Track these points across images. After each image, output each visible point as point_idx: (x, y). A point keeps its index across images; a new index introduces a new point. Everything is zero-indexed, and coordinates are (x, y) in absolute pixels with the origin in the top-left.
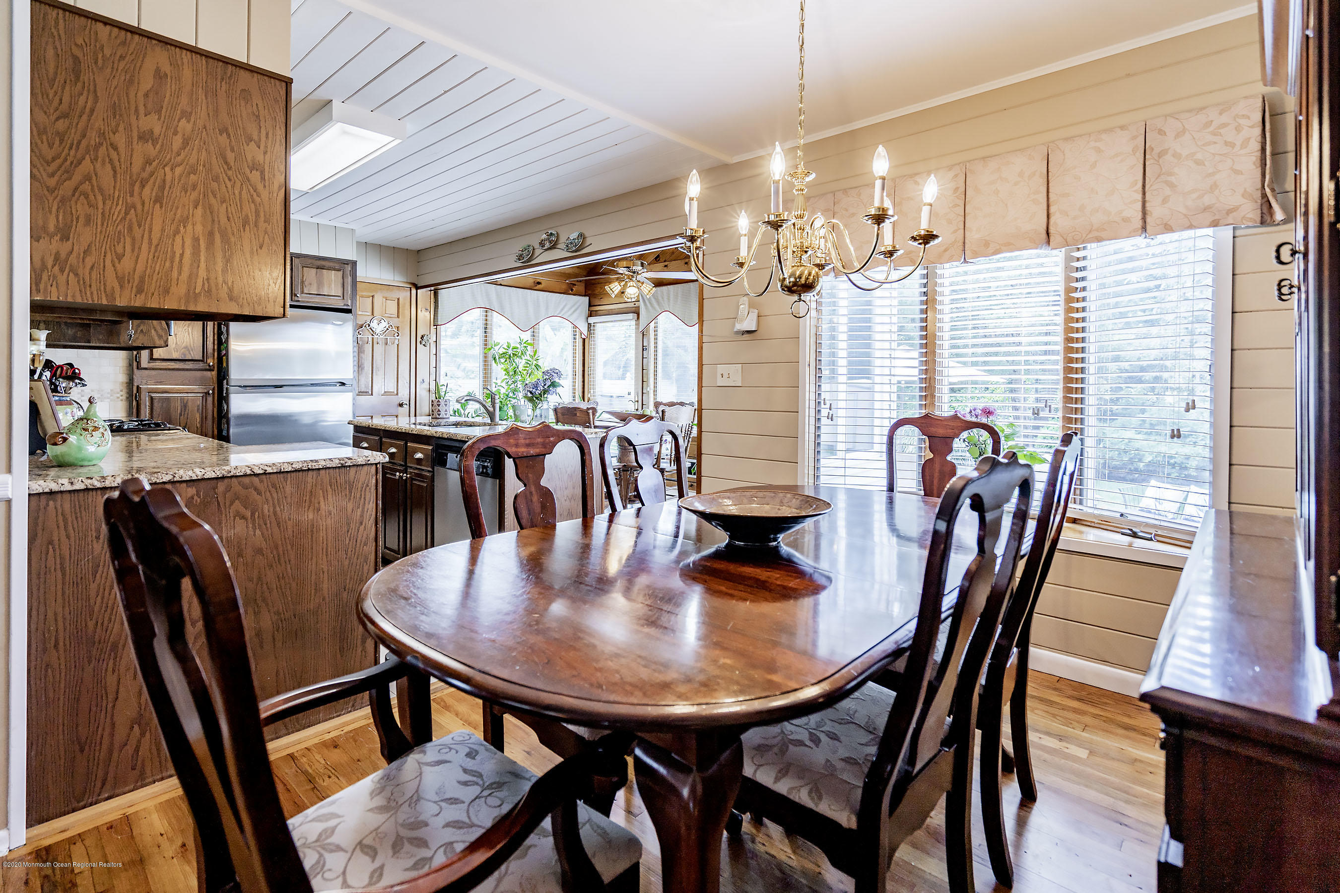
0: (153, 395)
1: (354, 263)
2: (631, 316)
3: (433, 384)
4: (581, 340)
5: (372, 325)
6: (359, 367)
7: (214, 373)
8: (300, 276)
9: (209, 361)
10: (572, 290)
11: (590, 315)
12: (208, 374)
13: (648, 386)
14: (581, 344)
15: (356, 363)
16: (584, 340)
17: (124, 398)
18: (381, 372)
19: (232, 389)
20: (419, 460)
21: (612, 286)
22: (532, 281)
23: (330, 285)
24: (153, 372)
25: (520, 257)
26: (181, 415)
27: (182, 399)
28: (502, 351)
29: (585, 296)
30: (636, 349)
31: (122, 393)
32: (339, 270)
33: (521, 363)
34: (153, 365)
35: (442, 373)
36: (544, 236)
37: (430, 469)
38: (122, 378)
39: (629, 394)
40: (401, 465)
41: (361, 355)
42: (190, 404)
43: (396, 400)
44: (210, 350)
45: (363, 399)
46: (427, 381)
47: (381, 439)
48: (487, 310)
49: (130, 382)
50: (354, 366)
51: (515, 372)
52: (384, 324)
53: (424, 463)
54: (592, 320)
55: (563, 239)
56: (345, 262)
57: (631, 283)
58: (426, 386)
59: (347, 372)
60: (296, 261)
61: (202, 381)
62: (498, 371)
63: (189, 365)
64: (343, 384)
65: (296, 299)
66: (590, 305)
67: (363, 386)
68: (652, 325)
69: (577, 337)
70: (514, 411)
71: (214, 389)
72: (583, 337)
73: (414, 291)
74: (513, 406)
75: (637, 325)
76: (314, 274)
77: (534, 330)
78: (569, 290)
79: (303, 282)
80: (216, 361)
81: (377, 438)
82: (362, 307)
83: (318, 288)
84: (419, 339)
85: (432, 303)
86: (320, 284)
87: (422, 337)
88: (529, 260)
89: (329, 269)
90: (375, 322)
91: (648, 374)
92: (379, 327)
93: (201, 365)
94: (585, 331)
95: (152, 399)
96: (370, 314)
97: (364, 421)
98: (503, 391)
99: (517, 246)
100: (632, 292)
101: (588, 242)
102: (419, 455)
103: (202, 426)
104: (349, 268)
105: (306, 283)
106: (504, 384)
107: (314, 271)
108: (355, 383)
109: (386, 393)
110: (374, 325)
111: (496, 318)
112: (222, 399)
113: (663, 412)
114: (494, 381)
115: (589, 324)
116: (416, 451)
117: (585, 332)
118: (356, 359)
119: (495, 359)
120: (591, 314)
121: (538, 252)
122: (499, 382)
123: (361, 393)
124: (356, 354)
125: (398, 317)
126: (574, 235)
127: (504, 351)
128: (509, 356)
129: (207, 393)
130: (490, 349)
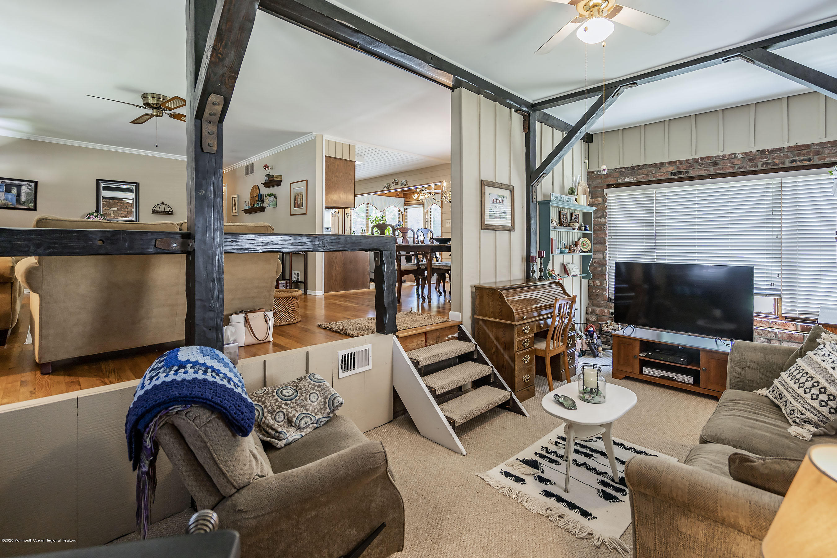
2: (421, 205)
10: (400, 197)
11: (405, 205)
14: (401, 216)
16: (403, 215)
21: (415, 195)
22: (389, 194)
25: (385, 187)
29: (403, 198)
30: (423, 218)
36: (393, 181)
48: (367, 204)
55: (400, 182)
57: (421, 194)
66: (405, 202)
68: (429, 209)
69: (400, 213)
72: (402, 213)
75: (423, 209)
77: (384, 212)
78: (398, 196)
88: (389, 188)
99: (384, 183)
100: (421, 197)
101: (408, 184)
115: (405, 208)
119: (371, 221)
121: (392, 185)
126: (404, 182)
127: (374, 219)
130: (369, 219)
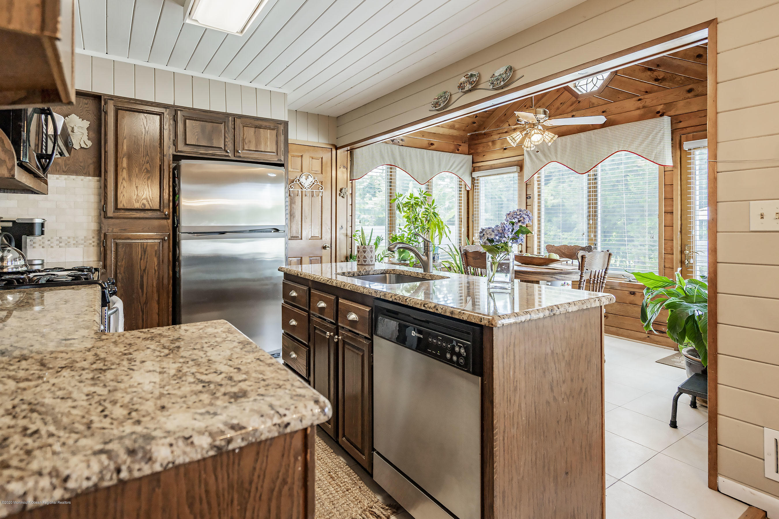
0: (118, 241)
1: (286, 124)
2: (515, 168)
3: (349, 229)
4: (466, 192)
5: (301, 180)
6: (291, 215)
7: (170, 221)
8: (242, 135)
9: (165, 210)
10: (458, 150)
12: (164, 222)
14: (466, 195)
15: (288, 212)
16: (468, 191)
17: (95, 244)
18: (309, 220)
19: (182, 235)
20: (353, 322)
21: (508, 137)
22: (427, 142)
23: (266, 144)
24: (118, 221)
25: (436, 105)
26: (141, 259)
27: (142, 244)
28: (406, 200)
29: (469, 154)
30: (520, 197)
31: (94, 240)
32: (273, 129)
33: (421, 210)
34: (118, 214)
35: (357, 220)
36: (463, 79)
37: (367, 335)
38: (94, 226)
40: (331, 323)
41: (293, 205)
42: (148, 248)
43: (320, 244)
44: (166, 201)
45: (294, 243)
46: (344, 226)
47: (309, 290)
48: (392, 167)
49: (99, 231)
50: (286, 214)
51: (416, 219)
52: (311, 179)
53: (359, 326)
54: (475, 175)
55: (486, 77)
56: (278, 122)
58: (344, 231)
59: (280, 221)
60: (238, 121)
61: (159, 229)
62: (401, 219)
63: (149, 214)
64: (277, 230)
65: (238, 154)
66: (473, 163)
67: (294, 232)
68: (536, 176)
69: (463, 189)
71: (169, 235)
72: (468, 189)
73: (334, 152)
75: (521, 177)
76: (252, 133)
77: (428, 184)
78: (456, 150)
79: (244, 140)
80: (171, 210)
81: (306, 288)
82: (293, 163)
83: (256, 146)
84: (338, 192)
85: (349, 161)
86: (258, 142)
87: (341, 190)
88: (445, 107)
89: (266, 128)
90: (304, 177)
92: (307, 182)
93: (158, 214)
94: (469, 183)
95: (117, 245)
96: (300, 170)
97: (295, 269)
98: (406, 235)
99: (433, 94)
101: (519, 74)
102: (353, 316)
103: (159, 268)
104: (282, 127)
105: (246, 141)
106: (406, 230)
107: (253, 130)
108: (287, 230)
109: (313, 238)
110: (303, 180)
111: (399, 173)
112: (176, 244)
113: (583, 257)
114: (397, 227)
115: (473, 179)
116: (349, 310)
117: (469, 185)
118: (288, 208)
119: (399, 208)
120: (474, 170)
121: (454, 98)
122: (402, 227)
123: (293, 238)
124: (288, 204)
125: (322, 173)
126: (502, 70)
127: (407, 201)
128: (412, 206)
129: (163, 240)
130: (395, 200)
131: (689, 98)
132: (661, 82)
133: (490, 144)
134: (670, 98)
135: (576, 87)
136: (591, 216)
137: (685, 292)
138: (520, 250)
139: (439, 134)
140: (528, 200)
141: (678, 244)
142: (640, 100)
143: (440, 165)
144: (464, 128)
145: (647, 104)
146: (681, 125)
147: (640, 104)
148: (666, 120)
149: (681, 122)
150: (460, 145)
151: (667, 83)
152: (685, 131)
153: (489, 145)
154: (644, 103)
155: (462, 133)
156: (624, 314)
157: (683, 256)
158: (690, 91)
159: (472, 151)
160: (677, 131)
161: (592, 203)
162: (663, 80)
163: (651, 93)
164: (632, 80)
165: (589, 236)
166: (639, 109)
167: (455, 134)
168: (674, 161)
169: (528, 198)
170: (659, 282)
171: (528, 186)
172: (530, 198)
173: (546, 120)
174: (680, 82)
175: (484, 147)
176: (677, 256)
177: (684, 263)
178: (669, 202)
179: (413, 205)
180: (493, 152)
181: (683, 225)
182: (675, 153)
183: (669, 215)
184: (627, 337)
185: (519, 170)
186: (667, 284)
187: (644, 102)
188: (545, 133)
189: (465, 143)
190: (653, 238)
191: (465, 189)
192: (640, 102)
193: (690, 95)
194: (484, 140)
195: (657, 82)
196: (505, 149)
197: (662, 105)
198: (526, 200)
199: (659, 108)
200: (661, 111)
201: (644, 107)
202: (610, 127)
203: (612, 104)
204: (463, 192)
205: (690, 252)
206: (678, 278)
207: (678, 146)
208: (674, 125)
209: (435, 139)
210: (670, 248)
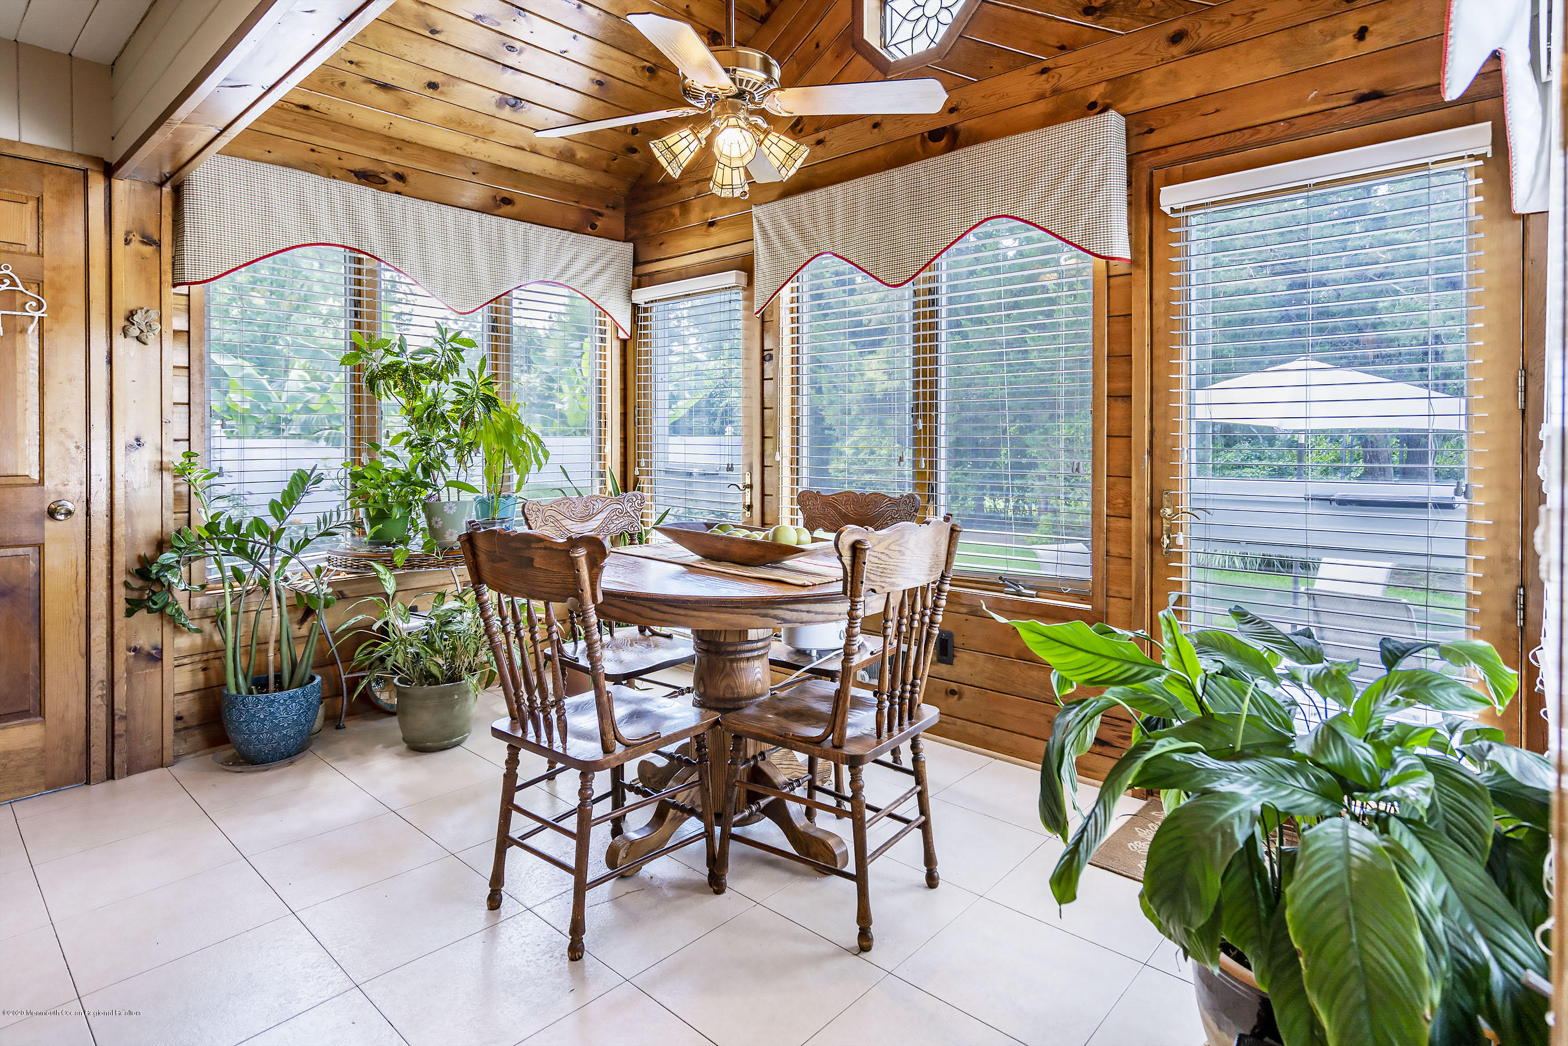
2: (731, 278)
3: (175, 447)
4: (617, 344)
10: (594, 227)
11: (638, 283)
13: (777, 447)
16: (624, 342)
22: (488, 192)
29: (626, 241)
30: (747, 358)
39: (730, 468)
43: (34, 500)
46: (151, 439)
54: (641, 296)
58: (147, 456)
66: (636, 263)
68: (786, 294)
69: (608, 336)
70: (429, 518)
72: (622, 335)
73: (98, 182)
74: (426, 506)
75: (749, 299)
78: (585, 224)
84: (119, 322)
85: (166, 220)
87: (130, 316)
91: (776, 419)
94: (624, 318)
113: (856, 549)
115: (635, 307)
117: (626, 323)
120: (640, 281)
125: (43, 253)
131: (1174, 59)
132: (1100, 17)
133: (676, 211)
134: (1123, 64)
135: (886, 47)
136: (921, 408)
137: (1200, 702)
138: (748, 503)
139: (532, 174)
140: (767, 364)
141: (1143, 488)
142: (1044, 71)
143: (526, 261)
144: (604, 164)
145: (1064, 82)
146: (1153, 141)
147: (1043, 84)
148: (1113, 122)
149: (1151, 131)
150: (600, 214)
151: (1115, 19)
152: (1164, 157)
153: (673, 215)
154: (1055, 80)
155: (604, 180)
156: (1003, 688)
157: (1156, 522)
158: (1176, 38)
159: (635, 232)
160: (1143, 159)
161: (925, 371)
162: (1107, 11)
163: (1073, 49)
164: (1025, 15)
165: (915, 464)
166: (1041, 97)
167: (579, 181)
168: (1134, 247)
169: (767, 358)
170: (1104, 661)
171: (766, 324)
172: (771, 357)
173: (769, 93)
174: (1152, 13)
175: (661, 220)
176: (1139, 522)
177: (1160, 543)
178: (1120, 367)
179: (406, 371)
180: (684, 233)
181: (1156, 434)
182: (1136, 222)
183: (1120, 405)
184: (1011, 754)
185: (743, 282)
186: (1136, 669)
187: (1057, 77)
188: (770, 137)
189: (614, 208)
190: (1077, 470)
191: (614, 336)
192: (1044, 76)
193: (1176, 50)
194: (661, 202)
195: (1090, 18)
196: (712, 224)
197: (1104, 84)
198: (762, 365)
199: (1096, 93)
200: (1100, 102)
201: (1055, 91)
202: (967, 149)
203: (974, 86)
204: (608, 344)
205: (1176, 512)
206: (1169, 636)
207: (1144, 201)
208: (1133, 141)
209: (515, 187)
210: (1120, 501)
